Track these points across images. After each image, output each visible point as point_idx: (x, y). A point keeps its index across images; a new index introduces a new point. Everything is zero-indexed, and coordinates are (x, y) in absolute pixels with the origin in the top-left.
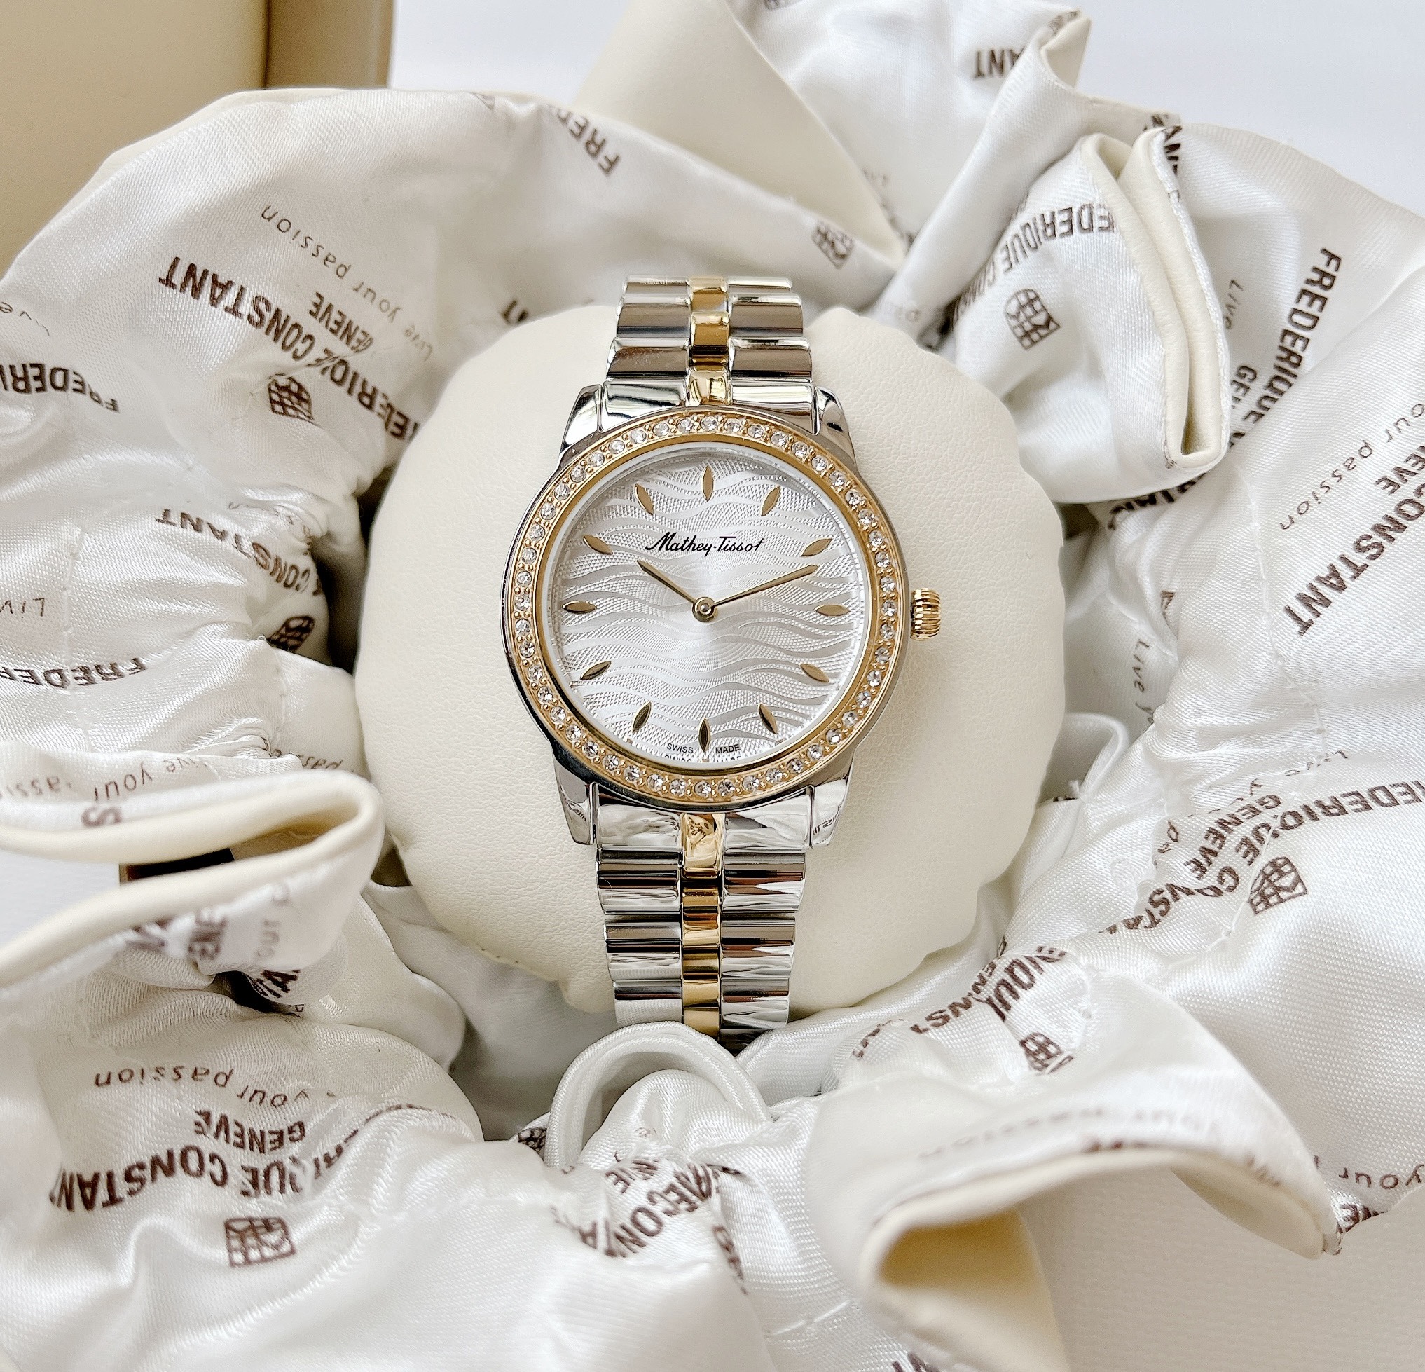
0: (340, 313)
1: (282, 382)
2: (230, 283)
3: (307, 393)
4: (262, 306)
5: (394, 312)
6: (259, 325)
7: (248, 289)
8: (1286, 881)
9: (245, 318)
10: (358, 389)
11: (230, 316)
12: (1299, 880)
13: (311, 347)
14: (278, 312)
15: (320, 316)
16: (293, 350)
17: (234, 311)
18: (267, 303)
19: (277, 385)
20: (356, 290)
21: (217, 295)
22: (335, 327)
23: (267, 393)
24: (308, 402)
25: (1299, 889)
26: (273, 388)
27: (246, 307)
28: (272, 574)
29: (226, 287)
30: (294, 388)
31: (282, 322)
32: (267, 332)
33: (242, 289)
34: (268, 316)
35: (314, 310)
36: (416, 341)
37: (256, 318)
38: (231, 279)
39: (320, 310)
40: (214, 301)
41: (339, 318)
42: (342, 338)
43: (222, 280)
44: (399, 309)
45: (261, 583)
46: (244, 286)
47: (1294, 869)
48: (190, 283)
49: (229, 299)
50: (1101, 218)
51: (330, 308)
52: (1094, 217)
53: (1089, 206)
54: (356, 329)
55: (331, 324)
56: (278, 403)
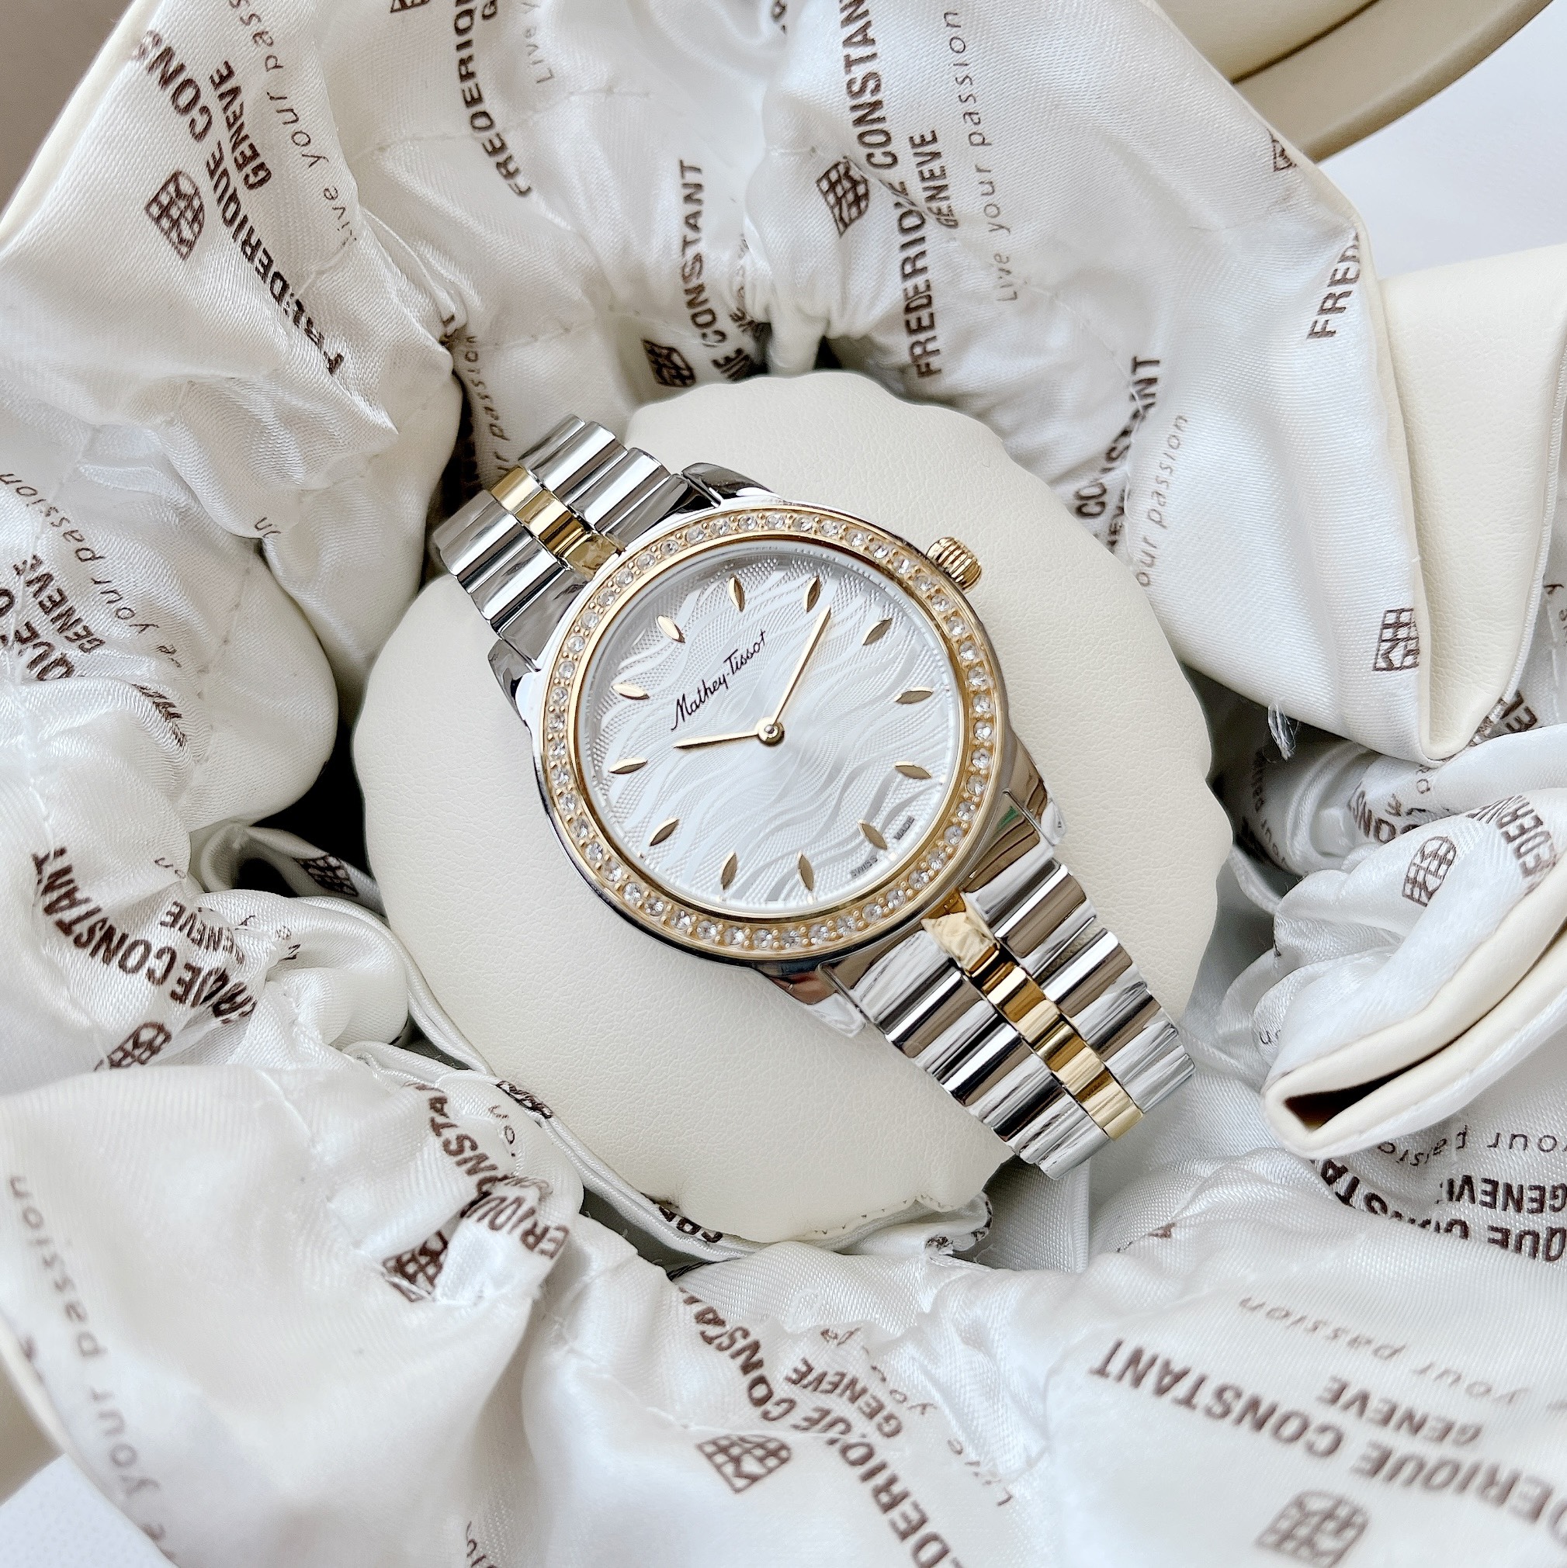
0: (943, 169)
2: (873, 41)
3: (867, 206)
4: (871, 85)
5: (1002, 227)
6: (854, 95)
7: (878, 60)
9: (848, 78)
10: (912, 252)
11: (842, 63)
12: (754, 1479)
13: (889, 166)
14: (877, 105)
15: (920, 150)
16: (871, 151)
17: (849, 63)
18: (877, 88)
19: (847, 170)
20: (979, 170)
21: (855, 40)
22: (927, 175)
23: (832, 164)
24: (860, 213)
25: (740, 1483)
26: (841, 168)
27: (859, 72)
28: (687, 292)
29: (868, 41)
30: (861, 190)
31: (875, 115)
32: (854, 108)
33: (874, 55)
34: (867, 98)
35: (917, 140)
36: (1003, 274)
37: (856, 88)
38: (876, 39)
39: (925, 145)
40: (848, 42)
41: (937, 172)
42: (926, 189)
43: (871, 33)
44: (1008, 230)
45: (669, 290)
46: (879, 55)
47: (770, 1471)
48: (850, 11)
49: (856, 52)
50: (1538, 857)
51: (936, 155)
52: (1535, 852)
53: (1548, 835)
54: (946, 198)
55: (926, 169)
56: (830, 181)
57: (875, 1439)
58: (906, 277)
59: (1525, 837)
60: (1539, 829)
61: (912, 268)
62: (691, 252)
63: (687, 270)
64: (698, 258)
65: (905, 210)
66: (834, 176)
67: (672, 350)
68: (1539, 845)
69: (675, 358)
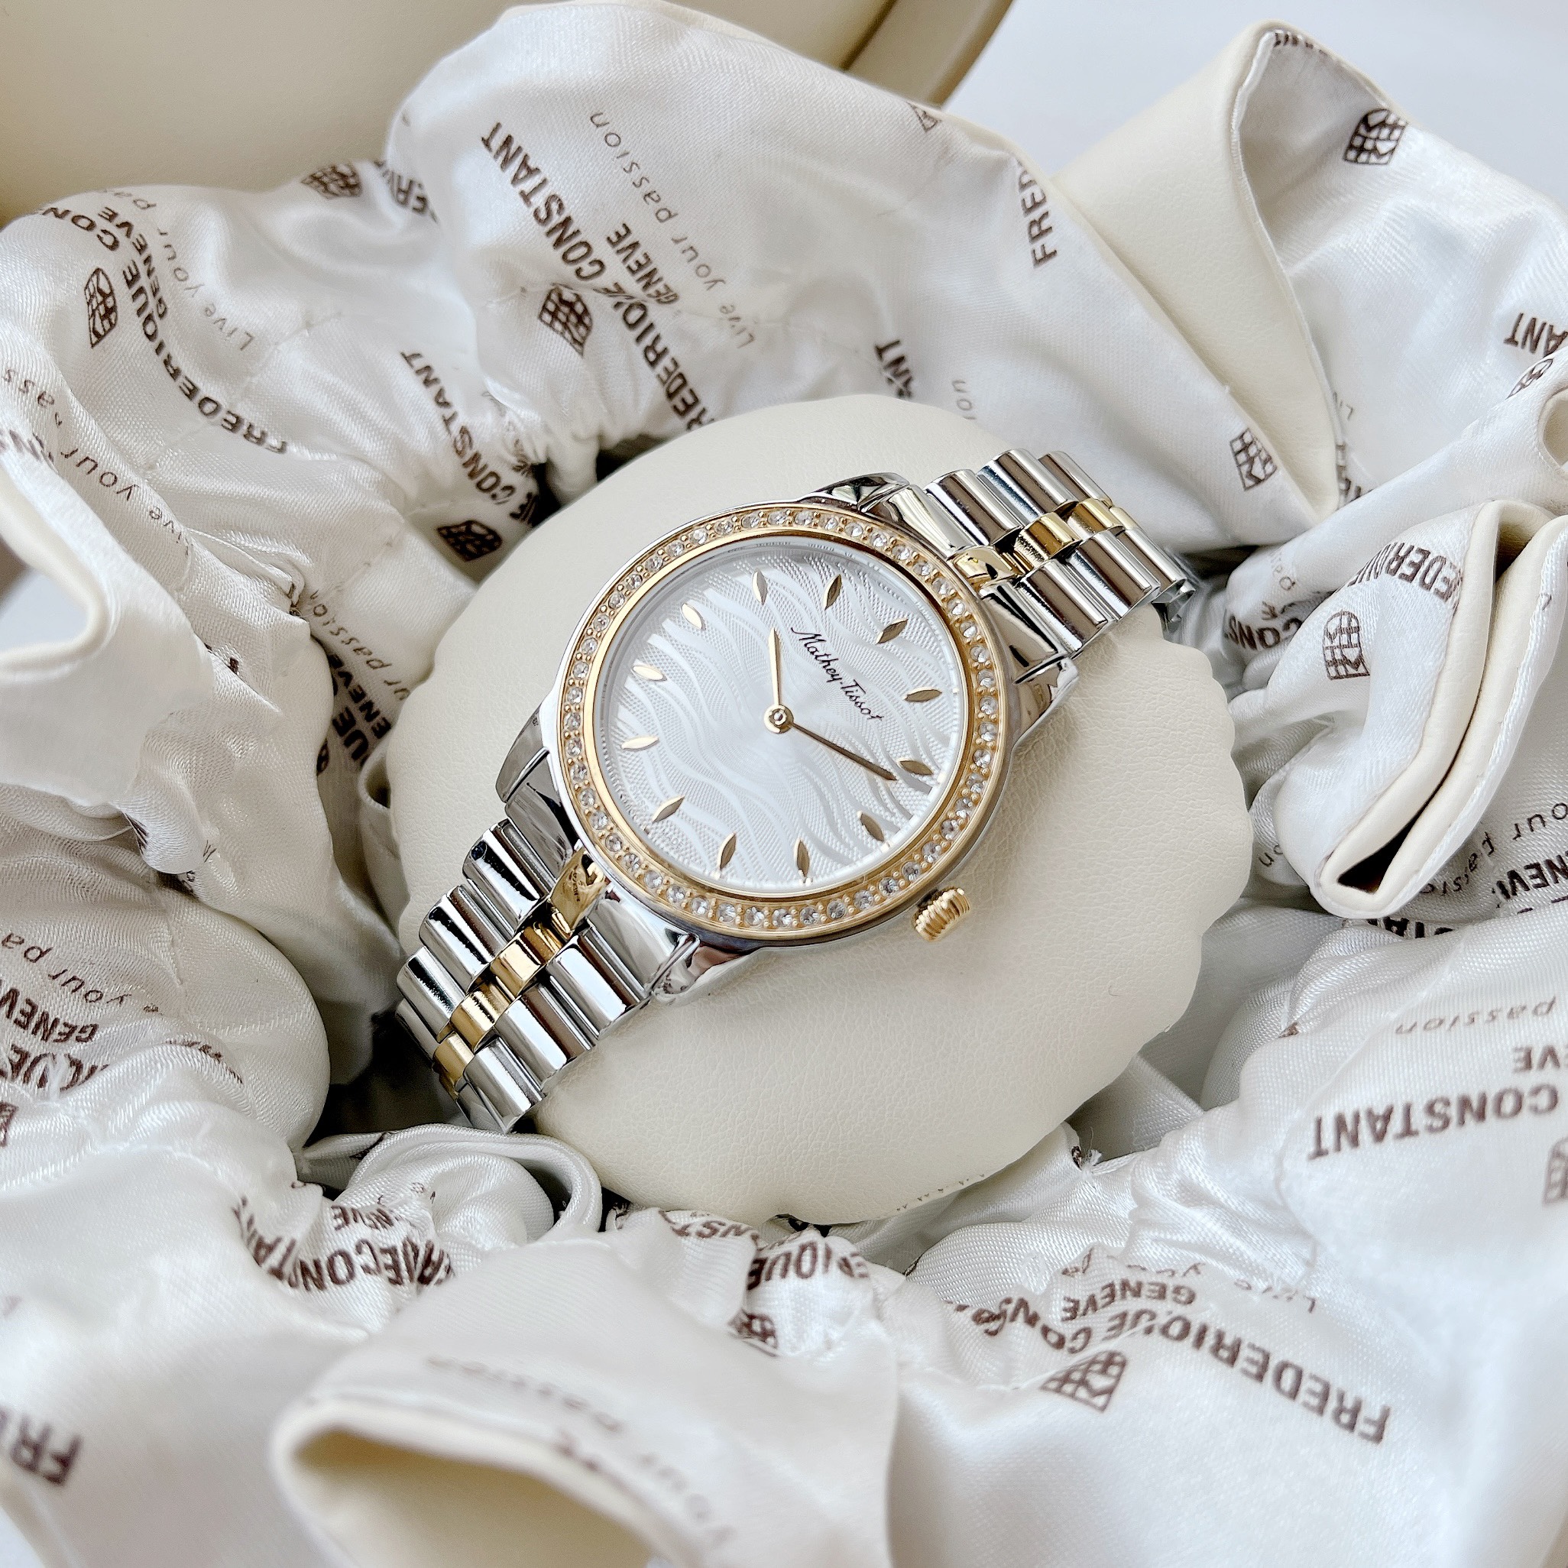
0: (646, 256)
1: (568, 295)
2: (537, 170)
3: (591, 320)
4: (554, 206)
5: (716, 281)
6: (543, 222)
7: (550, 184)
8: (1099, 1382)
9: (532, 210)
10: (648, 340)
11: (520, 200)
12: (1109, 1391)
13: (598, 273)
14: (567, 221)
15: (620, 246)
16: (577, 266)
17: (526, 197)
18: (561, 206)
19: (560, 295)
20: (676, 241)
21: (521, 176)
22: (635, 267)
23: (545, 297)
24: (588, 328)
25: (1100, 1400)
26: (554, 297)
27: (539, 200)
28: (465, 465)
29: (532, 172)
30: (579, 308)
31: (570, 232)
32: (549, 233)
33: (544, 182)
34: (556, 219)
35: (614, 239)
36: (733, 323)
37: (543, 215)
38: (540, 167)
39: (623, 240)
40: (515, 180)
41: (643, 261)
42: (639, 280)
43: (532, 164)
44: (722, 281)
45: (449, 469)
46: (548, 179)
47: (1118, 1377)
48: (504, 153)
49: (528, 186)
50: (1445, 580)
51: (635, 245)
52: (1440, 576)
53: (1443, 560)
54: (659, 280)
55: (631, 262)
56: (550, 313)
57: (1179, 1310)
58: (653, 364)
59: (1422, 570)
60: (1431, 558)
61: (654, 355)
62: (455, 427)
63: (459, 444)
64: (464, 431)
65: (625, 307)
66: (551, 307)
67: (469, 523)
68: (1439, 571)
69: (476, 528)
